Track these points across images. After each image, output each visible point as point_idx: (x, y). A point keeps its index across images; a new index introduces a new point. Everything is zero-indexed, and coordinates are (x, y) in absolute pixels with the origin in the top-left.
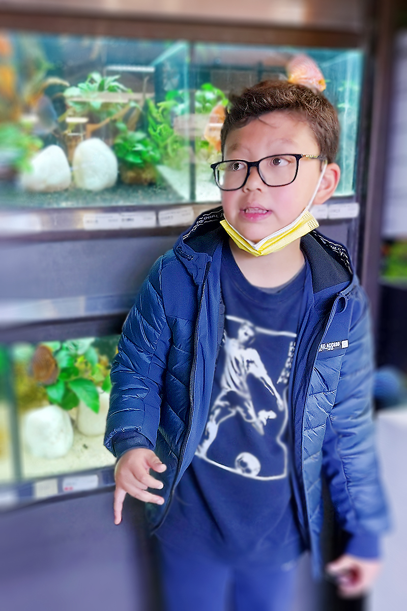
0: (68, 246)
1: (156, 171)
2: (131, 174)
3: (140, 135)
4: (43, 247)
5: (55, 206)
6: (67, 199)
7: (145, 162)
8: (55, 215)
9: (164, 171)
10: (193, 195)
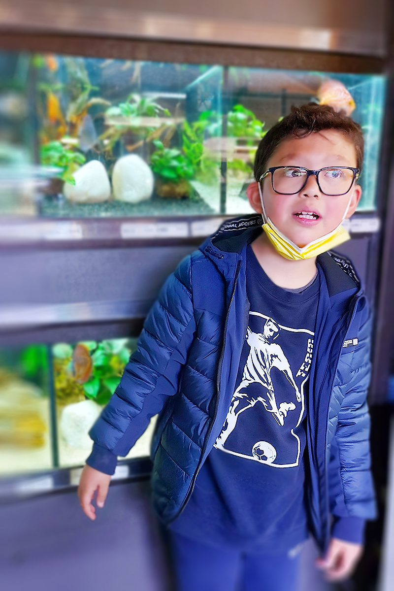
0: (106, 253)
1: (189, 186)
2: (166, 188)
3: (174, 152)
4: (83, 254)
5: (95, 215)
6: (106, 210)
7: (179, 177)
8: (95, 225)
9: (197, 185)
10: (223, 208)
